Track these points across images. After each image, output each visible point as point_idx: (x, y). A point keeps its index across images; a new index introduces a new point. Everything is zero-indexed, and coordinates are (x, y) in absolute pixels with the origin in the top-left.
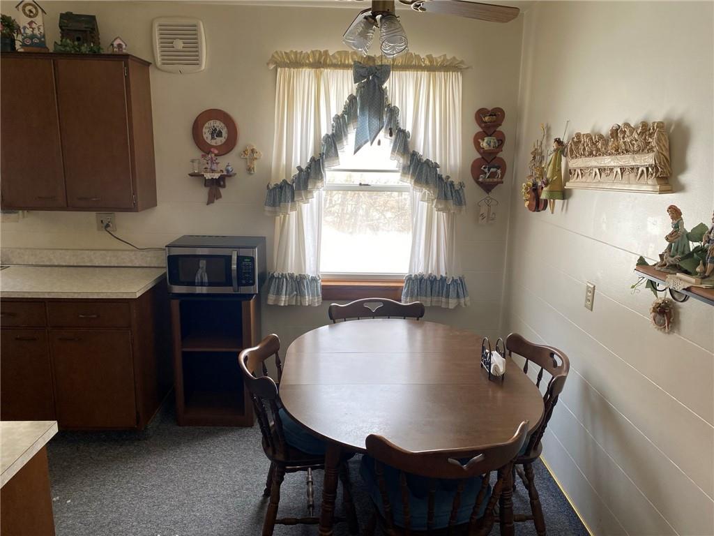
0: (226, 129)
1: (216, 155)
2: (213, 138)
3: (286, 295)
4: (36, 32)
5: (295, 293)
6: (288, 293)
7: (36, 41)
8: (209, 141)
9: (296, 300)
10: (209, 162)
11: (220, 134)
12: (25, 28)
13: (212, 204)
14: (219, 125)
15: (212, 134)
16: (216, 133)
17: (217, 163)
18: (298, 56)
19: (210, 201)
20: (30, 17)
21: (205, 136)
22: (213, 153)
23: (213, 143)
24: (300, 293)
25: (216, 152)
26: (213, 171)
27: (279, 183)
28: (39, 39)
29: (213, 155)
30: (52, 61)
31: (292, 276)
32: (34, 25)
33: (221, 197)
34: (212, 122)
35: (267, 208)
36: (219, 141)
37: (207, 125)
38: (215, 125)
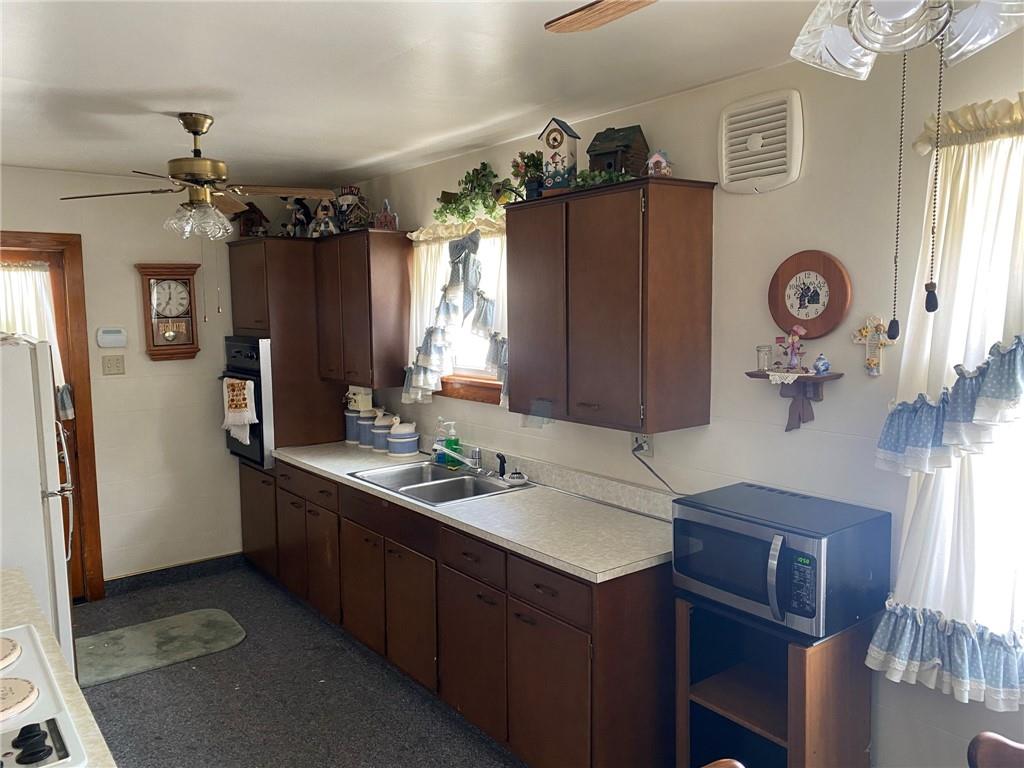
0: (826, 289)
1: (801, 338)
2: (802, 306)
3: (911, 657)
4: (560, 167)
5: (939, 661)
6: (918, 654)
7: (559, 179)
8: (794, 311)
9: (940, 677)
10: (789, 351)
11: (815, 298)
12: (547, 164)
13: (794, 432)
14: (812, 279)
15: (801, 299)
16: (808, 296)
17: (802, 354)
18: (979, 113)
19: (791, 426)
20: (554, 147)
21: (788, 303)
22: (796, 333)
23: (802, 315)
24: (950, 666)
25: (802, 332)
26: (790, 369)
27: (911, 402)
28: (563, 176)
29: (797, 338)
30: (564, 205)
31: (931, 619)
32: (558, 159)
33: (812, 418)
34: (802, 275)
35: (881, 454)
36: (813, 311)
37: (793, 282)
38: (807, 281)
